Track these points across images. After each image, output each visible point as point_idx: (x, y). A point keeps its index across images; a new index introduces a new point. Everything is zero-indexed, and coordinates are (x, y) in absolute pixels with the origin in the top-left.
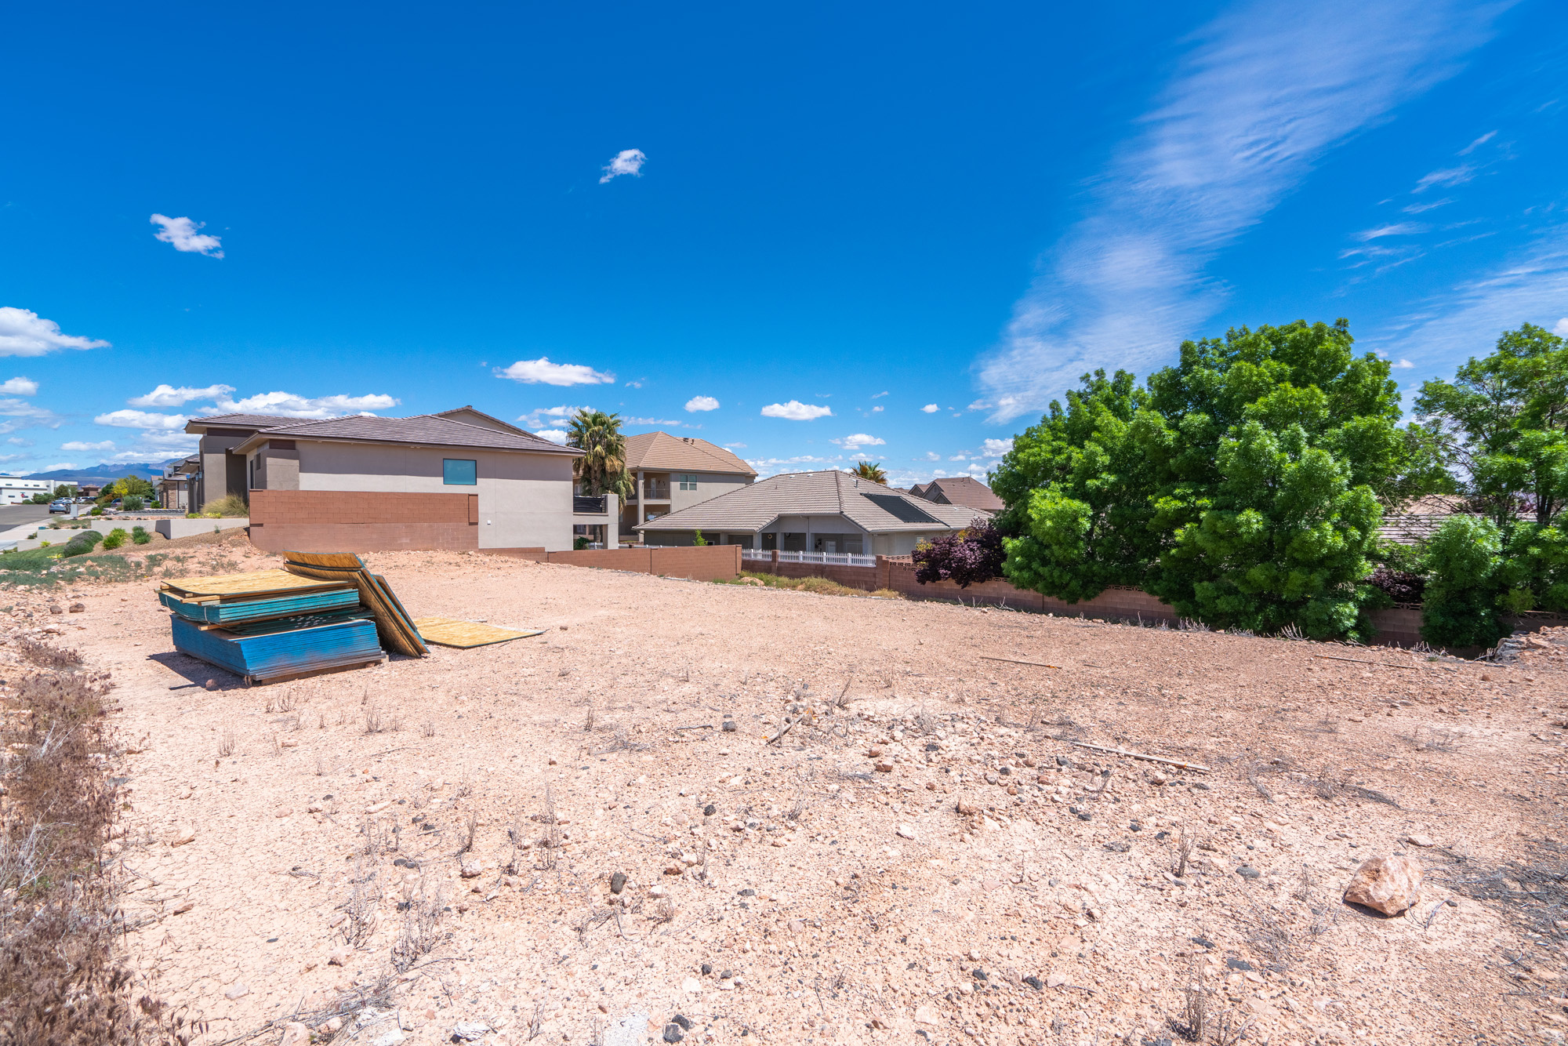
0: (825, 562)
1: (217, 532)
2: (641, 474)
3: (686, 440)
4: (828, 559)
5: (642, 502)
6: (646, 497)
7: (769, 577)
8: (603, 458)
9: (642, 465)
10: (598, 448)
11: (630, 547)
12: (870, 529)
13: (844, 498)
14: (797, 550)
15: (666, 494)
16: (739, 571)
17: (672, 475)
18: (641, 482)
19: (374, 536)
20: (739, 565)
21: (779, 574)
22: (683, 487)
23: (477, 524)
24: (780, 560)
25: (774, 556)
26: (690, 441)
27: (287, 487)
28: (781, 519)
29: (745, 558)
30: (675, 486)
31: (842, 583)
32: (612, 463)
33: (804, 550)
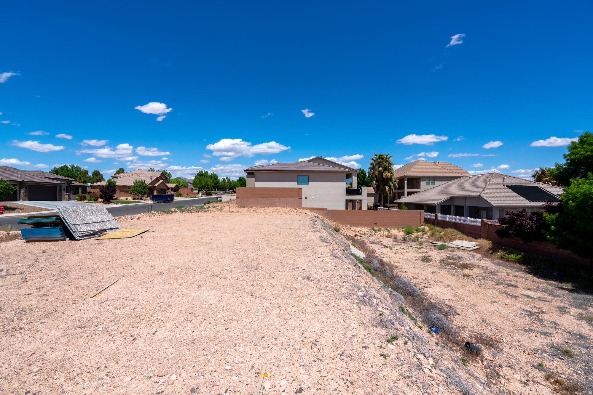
0: (457, 221)
1: (230, 200)
2: (406, 179)
3: (435, 162)
4: (459, 220)
5: (406, 190)
6: (408, 188)
7: (432, 226)
8: (382, 173)
9: (406, 175)
10: (380, 169)
11: (389, 209)
12: (494, 205)
13: (488, 187)
14: (445, 214)
15: (418, 187)
16: (422, 223)
17: (422, 179)
18: (406, 182)
19: (269, 202)
20: (423, 220)
21: (437, 226)
22: (428, 184)
23: (301, 198)
24: (439, 218)
25: (436, 216)
26: (437, 163)
27: (251, 186)
28: (452, 198)
29: (426, 216)
30: (423, 183)
31: (464, 233)
32: (387, 174)
33: (450, 214)
